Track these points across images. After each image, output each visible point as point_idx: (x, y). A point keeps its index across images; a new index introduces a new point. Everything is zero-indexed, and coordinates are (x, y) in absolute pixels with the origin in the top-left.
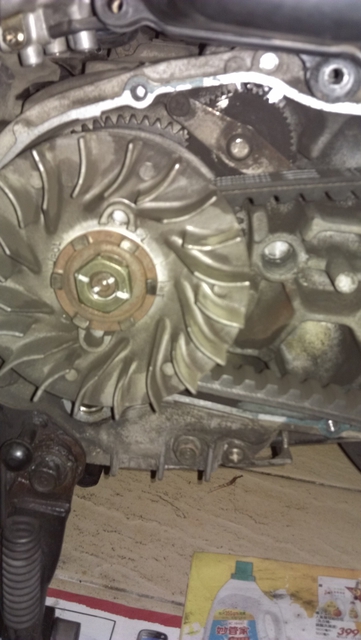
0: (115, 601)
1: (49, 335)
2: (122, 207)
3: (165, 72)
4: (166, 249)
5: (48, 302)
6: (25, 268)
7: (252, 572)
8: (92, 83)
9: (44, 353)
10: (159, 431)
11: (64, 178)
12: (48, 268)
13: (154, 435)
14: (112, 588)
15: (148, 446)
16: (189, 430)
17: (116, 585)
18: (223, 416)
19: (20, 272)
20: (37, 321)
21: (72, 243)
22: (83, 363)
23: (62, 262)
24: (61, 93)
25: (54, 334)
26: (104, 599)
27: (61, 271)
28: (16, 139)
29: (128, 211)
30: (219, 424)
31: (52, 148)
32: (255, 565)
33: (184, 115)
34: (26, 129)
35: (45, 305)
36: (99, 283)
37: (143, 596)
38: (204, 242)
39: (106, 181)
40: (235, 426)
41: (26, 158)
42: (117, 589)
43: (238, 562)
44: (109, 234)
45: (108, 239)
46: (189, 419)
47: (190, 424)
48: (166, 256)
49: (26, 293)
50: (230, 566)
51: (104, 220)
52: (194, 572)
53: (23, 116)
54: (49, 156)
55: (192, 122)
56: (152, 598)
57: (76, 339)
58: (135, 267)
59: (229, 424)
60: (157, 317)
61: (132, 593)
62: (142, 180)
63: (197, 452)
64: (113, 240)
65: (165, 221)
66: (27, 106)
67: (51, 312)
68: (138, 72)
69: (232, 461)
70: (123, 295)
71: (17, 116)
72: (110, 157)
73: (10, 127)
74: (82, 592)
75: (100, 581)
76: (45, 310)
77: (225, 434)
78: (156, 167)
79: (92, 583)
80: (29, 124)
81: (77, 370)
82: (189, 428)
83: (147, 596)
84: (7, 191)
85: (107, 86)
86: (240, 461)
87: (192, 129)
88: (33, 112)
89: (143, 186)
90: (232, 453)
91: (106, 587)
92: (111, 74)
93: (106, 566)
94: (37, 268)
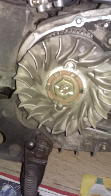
0: (57, 188)
1: (44, 105)
2: (72, 62)
3: (88, 14)
4: (87, 77)
5: (44, 94)
6: (37, 83)
7: (102, 181)
8: (61, 18)
9: (42, 112)
10: (78, 138)
11: (52, 52)
12: (45, 83)
13: (76, 140)
14: (56, 184)
15: (74, 143)
16: (89, 139)
17: (57, 183)
18: (101, 135)
19: (35, 84)
20: (40, 101)
21: (54, 75)
22: (55, 115)
23: (50, 81)
24: (51, 22)
25: (45, 105)
26: (54, 187)
27: (49, 84)
28: (34, 38)
29: (74, 64)
30: (100, 137)
31: (49, 41)
32: (103, 179)
33: (92, 30)
34: (38, 34)
35: (43, 95)
36: (63, 89)
37: (66, 187)
38: (102, 75)
39: (67, 53)
40: (105, 138)
41: (39, 45)
42: (58, 184)
43: (98, 178)
44: (67, 71)
45: (67, 73)
46: (89, 135)
47: (89, 137)
48: (87, 80)
49: (37, 91)
50: (95, 179)
51: (65, 66)
52: (83, 181)
53: (37, 30)
54: (48, 44)
55: (95, 32)
56: (69, 188)
57: (53, 107)
58: (75, 83)
59: (103, 137)
60: (82, 101)
61: (63, 186)
62: (80, 53)
63: (91, 146)
64: (68, 74)
65: (89, 67)
66: (38, 26)
67: (45, 98)
68: (78, 14)
69: (103, 150)
70: (71, 93)
71: (35, 30)
72: (69, 44)
73: (32, 34)
74: (47, 185)
75: (52, 181)
76: (43, 97)
77: (102, 141)
78: (86, 48)
79: (50, 182)
80: (39, 33)
81: (53, 118)
82: (89, 138)
83: (68, 187)
84: (33, 56)
85: (67, 19)
86: (106, 150)
87: (95, 35)
88: (41, 28)
89: (80, 55)
90: (103, 147)
91: (54, 183)
92: (68, 15)
93: (54, 177)
94: (41, 83)
